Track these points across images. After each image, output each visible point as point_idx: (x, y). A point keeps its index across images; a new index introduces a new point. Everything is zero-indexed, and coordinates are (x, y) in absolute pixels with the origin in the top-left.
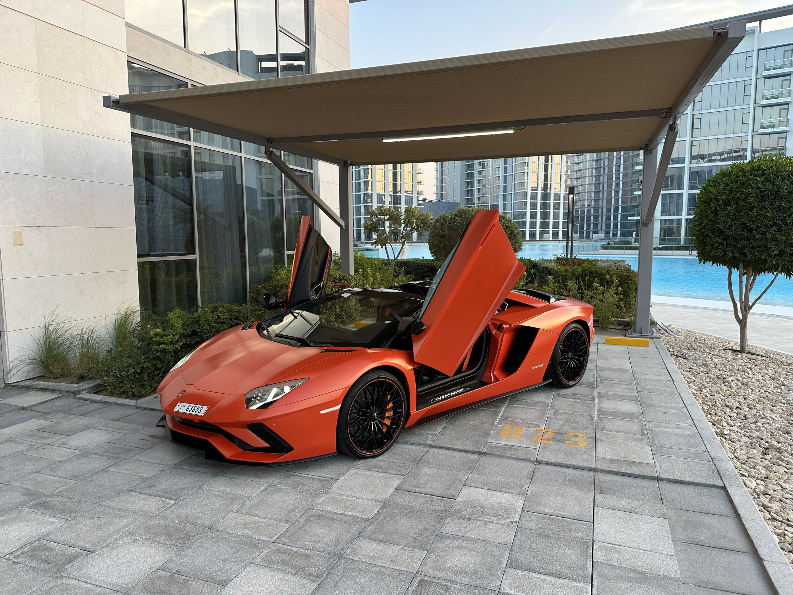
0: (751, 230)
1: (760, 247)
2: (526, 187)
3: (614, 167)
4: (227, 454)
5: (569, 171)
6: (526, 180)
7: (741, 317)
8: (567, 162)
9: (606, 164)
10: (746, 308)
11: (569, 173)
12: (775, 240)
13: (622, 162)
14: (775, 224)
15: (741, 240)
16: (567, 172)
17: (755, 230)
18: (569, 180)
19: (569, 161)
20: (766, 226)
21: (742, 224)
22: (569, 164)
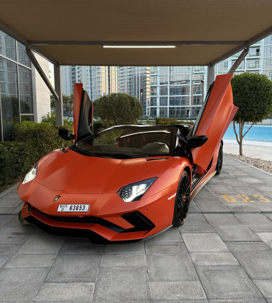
0: (247, 103)
1: (250, 110)
2: (101, 92)
3: (137, 86)
4: (109, 238)
5: (119, 86)
6: (101, 90)
7: (239, 141)
8: (118, 82)
9: (134, 84)
10: (242, 137)
11: (119, 87)
12: (256, 107)
13: (140, 84)
14: (256, 100)
15: (243, 107)
16: (118, 87)
17: (249, 103)
18: (119, 90)
19: (119, 82)
20: (252, 101)
21: (243, 100)
22: (119, 83)
